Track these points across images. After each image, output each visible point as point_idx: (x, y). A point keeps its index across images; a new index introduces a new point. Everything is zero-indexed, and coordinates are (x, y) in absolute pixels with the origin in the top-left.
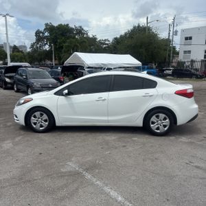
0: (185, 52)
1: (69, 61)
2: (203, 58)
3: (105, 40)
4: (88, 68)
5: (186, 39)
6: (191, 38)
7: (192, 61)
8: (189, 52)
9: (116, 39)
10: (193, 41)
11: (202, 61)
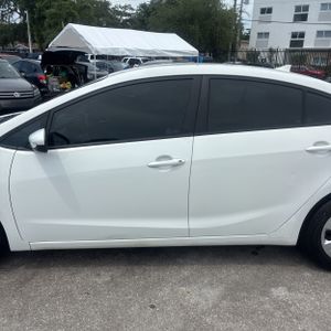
0: (260, 35)
1: (58, 43)
2: (288, 47)
3: (125, 7)
4: (98, 57)
5: (263, 11)
6: (269, 11)
7: (271, 51)
8: (267, 34)
9: (143, 6)
10: (274, 16)
11: (286, 51)
